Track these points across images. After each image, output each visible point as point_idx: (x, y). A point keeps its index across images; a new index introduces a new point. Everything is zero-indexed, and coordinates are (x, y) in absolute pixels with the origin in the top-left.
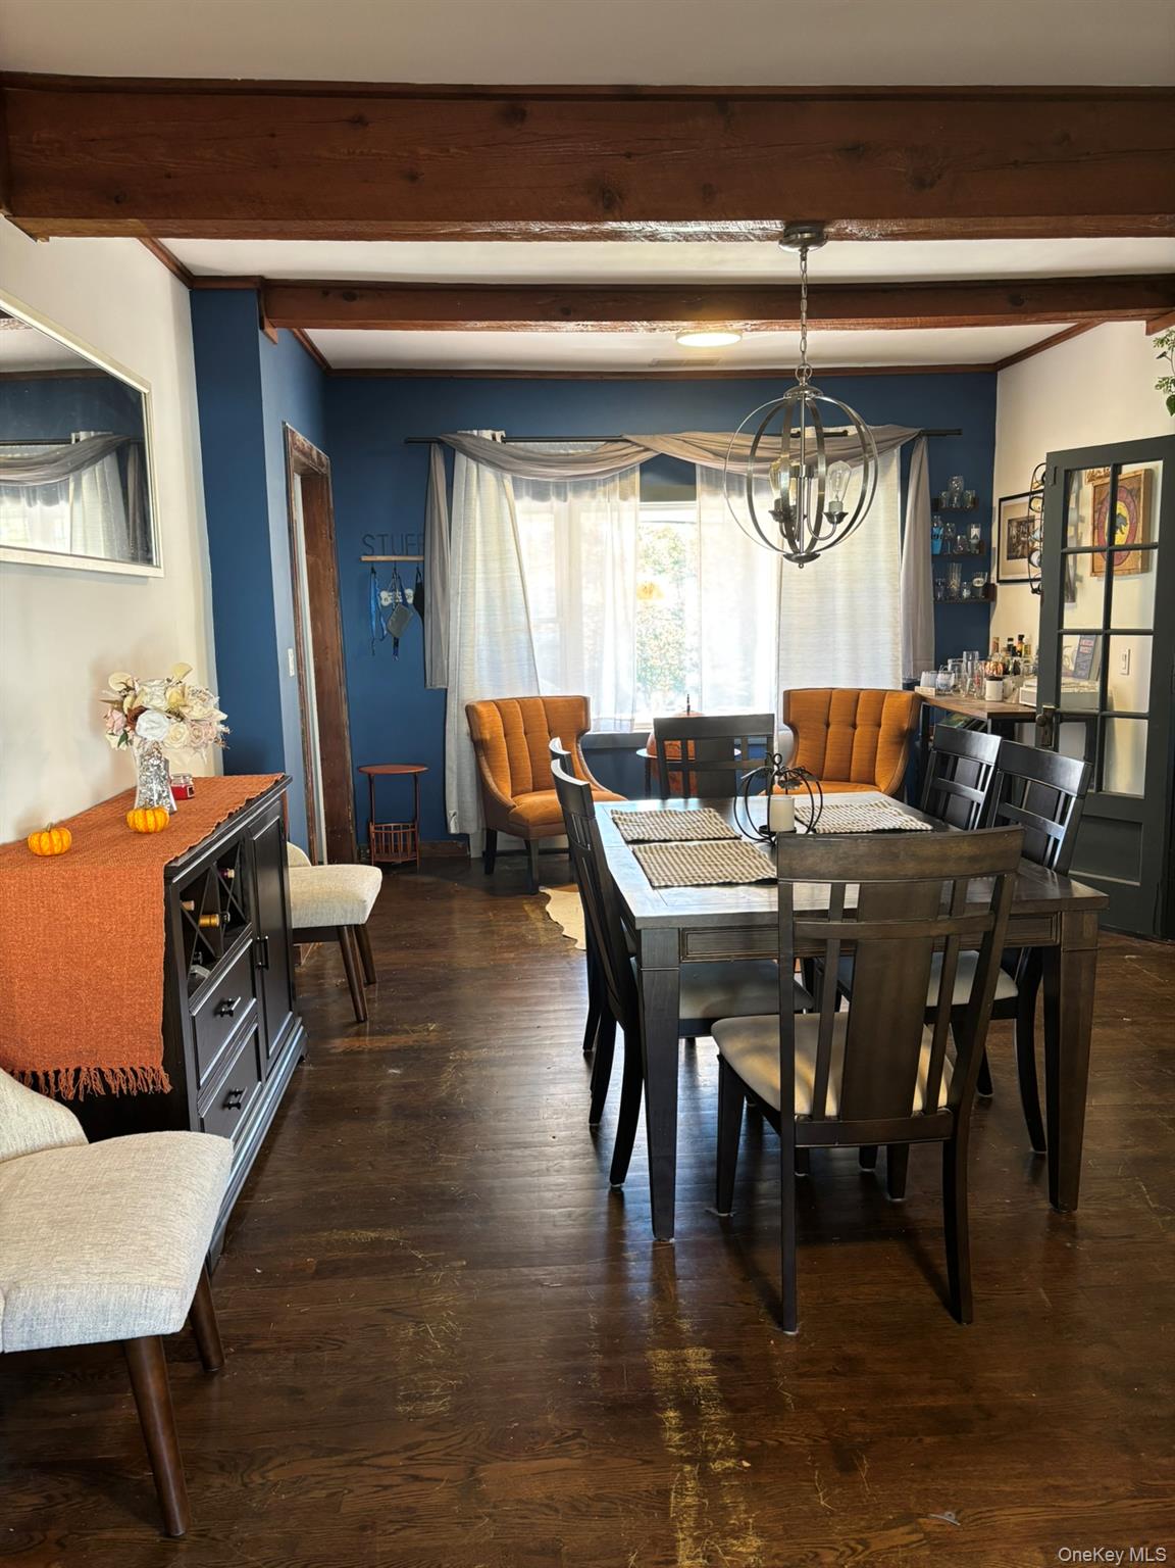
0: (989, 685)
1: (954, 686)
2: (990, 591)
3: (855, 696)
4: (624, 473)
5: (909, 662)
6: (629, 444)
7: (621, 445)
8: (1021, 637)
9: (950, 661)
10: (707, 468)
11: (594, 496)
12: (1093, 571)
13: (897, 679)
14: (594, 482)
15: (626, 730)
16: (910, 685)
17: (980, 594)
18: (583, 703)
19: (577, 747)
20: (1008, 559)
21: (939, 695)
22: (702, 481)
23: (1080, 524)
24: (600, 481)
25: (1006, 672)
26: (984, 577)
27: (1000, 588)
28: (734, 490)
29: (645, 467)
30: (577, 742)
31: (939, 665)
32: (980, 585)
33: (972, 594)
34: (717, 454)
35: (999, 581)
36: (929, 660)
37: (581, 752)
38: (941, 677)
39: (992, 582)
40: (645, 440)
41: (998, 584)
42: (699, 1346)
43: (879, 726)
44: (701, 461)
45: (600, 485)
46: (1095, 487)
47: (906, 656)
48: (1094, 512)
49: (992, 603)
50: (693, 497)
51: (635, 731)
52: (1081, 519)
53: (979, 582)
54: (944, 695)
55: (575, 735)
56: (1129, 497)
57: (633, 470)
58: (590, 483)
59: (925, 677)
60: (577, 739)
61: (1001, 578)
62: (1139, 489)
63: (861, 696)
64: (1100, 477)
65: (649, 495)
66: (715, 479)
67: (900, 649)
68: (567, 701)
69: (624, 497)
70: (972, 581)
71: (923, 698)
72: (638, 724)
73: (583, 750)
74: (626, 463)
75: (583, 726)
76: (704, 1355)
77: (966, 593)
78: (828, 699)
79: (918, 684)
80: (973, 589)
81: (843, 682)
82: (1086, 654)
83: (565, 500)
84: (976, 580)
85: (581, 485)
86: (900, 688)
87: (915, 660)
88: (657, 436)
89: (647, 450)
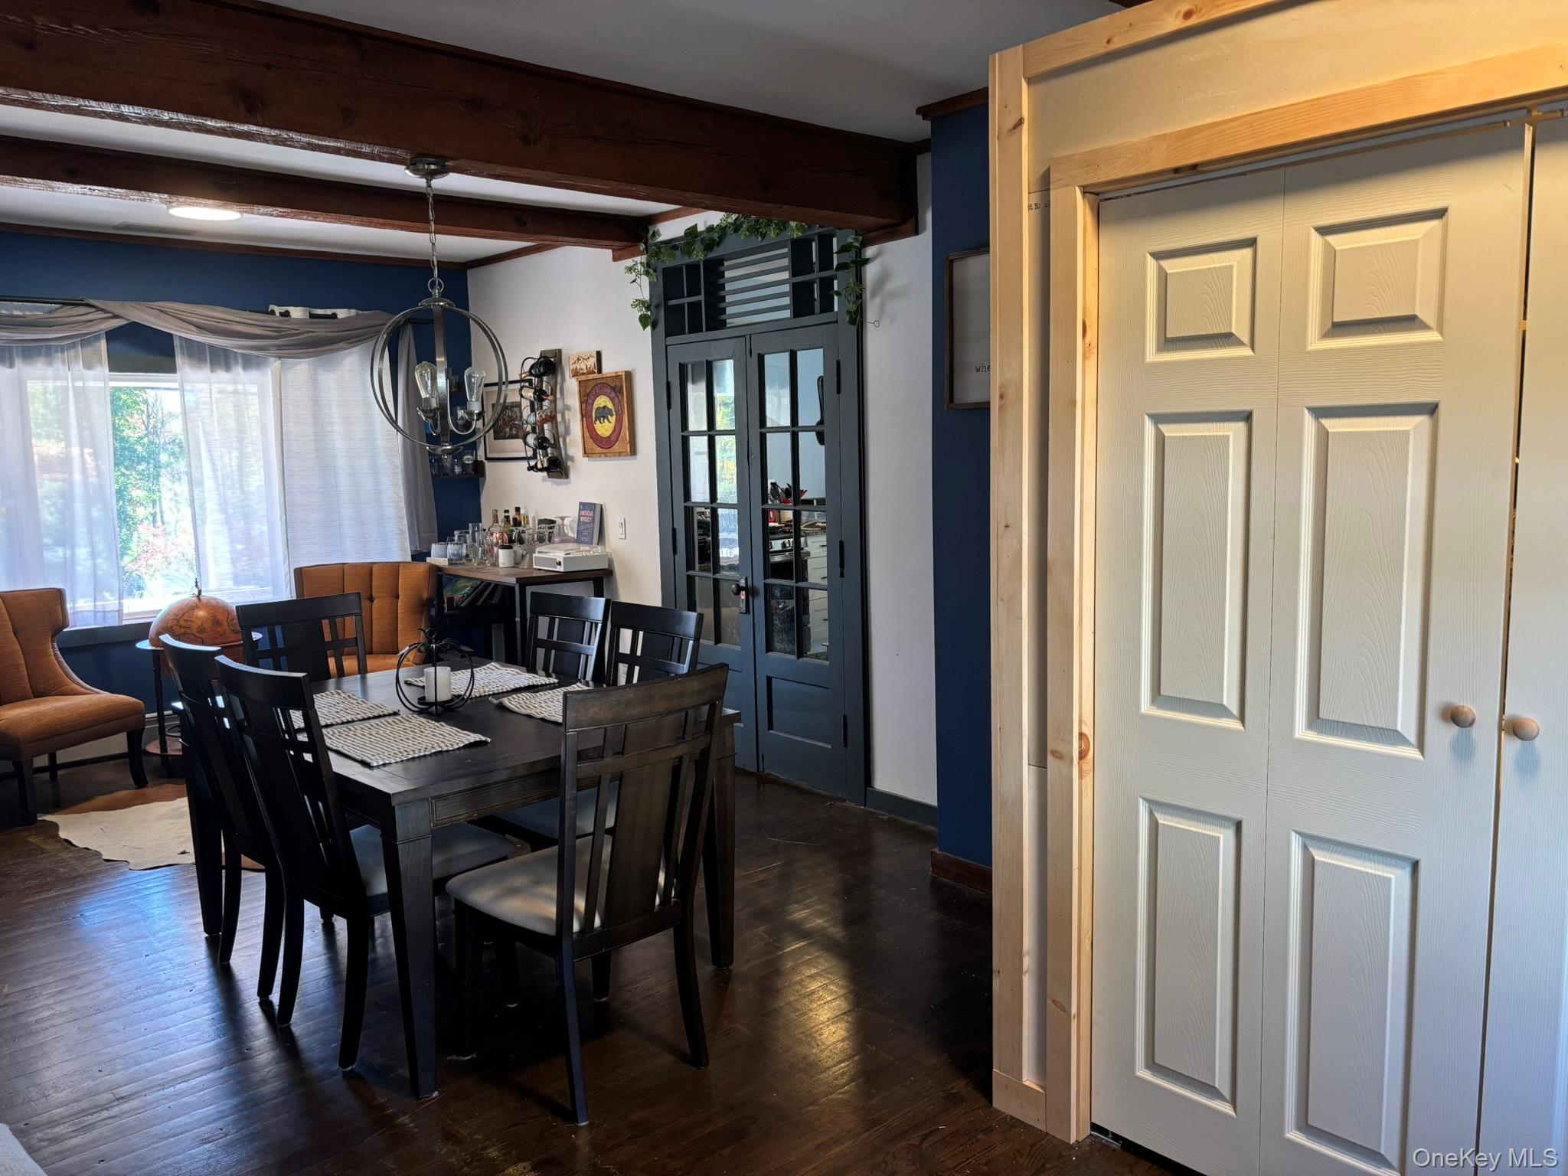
0: (502, 553)
1: (467, 556)
2: (479, 468)
3: (368, 569)
4: (87, 340)
5: (414, 535)
6: (93, 310)
7: (82, 310)
8: (518, 510)
9: (456, 532)
10: (187, 340)
11: (50, 364)
12: (585, 453)
13: (405, 551)
14: (49, 348)
15: (113, 622)
16: (419, 556)
17: (470, 470)
18: (58, 596)
19: (53, 648)
20: (495, 439)
21: (452, 564)
22: (182, 353)
23: (566, 412)
24: (56, 346)
25: (511, 541)
26: (472, 455)
27: (489, 466)
28: (219, 364)
29: (112, 336)
30: (52, 641)
31: (444, 537)
32: (470, 462)
33: (463, 471)
34: (201, 328)
35: (486, 459)
36: (434, 532)
37: (58, 652)
38: (451, 548)
39: (479, 459)
40: (114, 306)
41: (486, 462)
42: (516, 1163)
43: (398, 597)
44: (180, 332)
45: (57, 351)
46: (580, 382)
47: (410, 528)
48: (581, 403)
49: (481, 479)
50: (172, 369)
51: (125, 623)
52: (567, 408)
53: (468, 459)
54: (456, 564)
55: (50, 634)
56: (613, 393)
57: (97, 338)
58: (43, 350)
59: (435, 548)
60: (53, 638)
61: (488, 456)
62: (622, 387)
63: (374, 569)
64: (584, 374)
65: (117, 365)
66: (198, 353)
67: (406, 523)
68: (34, 595)
69: (88, 366)
70: (462, 458)
71: (439, 569)
72: (127, 614)
73: (60, 650)
74: (92, 330)
75: (61, 623)
76: (525, 1169)
77: (457, 470)
78: (341, 575)
79: (429, 554)
80: (464, 466)
81: (352, 557)
82: (587, 523)
83: (11, 366)
84: (465, 457)
85: (31, 351)
86: (409, 559)
87: (419, 532)
88: (126, 303)
89: (116, 316)
